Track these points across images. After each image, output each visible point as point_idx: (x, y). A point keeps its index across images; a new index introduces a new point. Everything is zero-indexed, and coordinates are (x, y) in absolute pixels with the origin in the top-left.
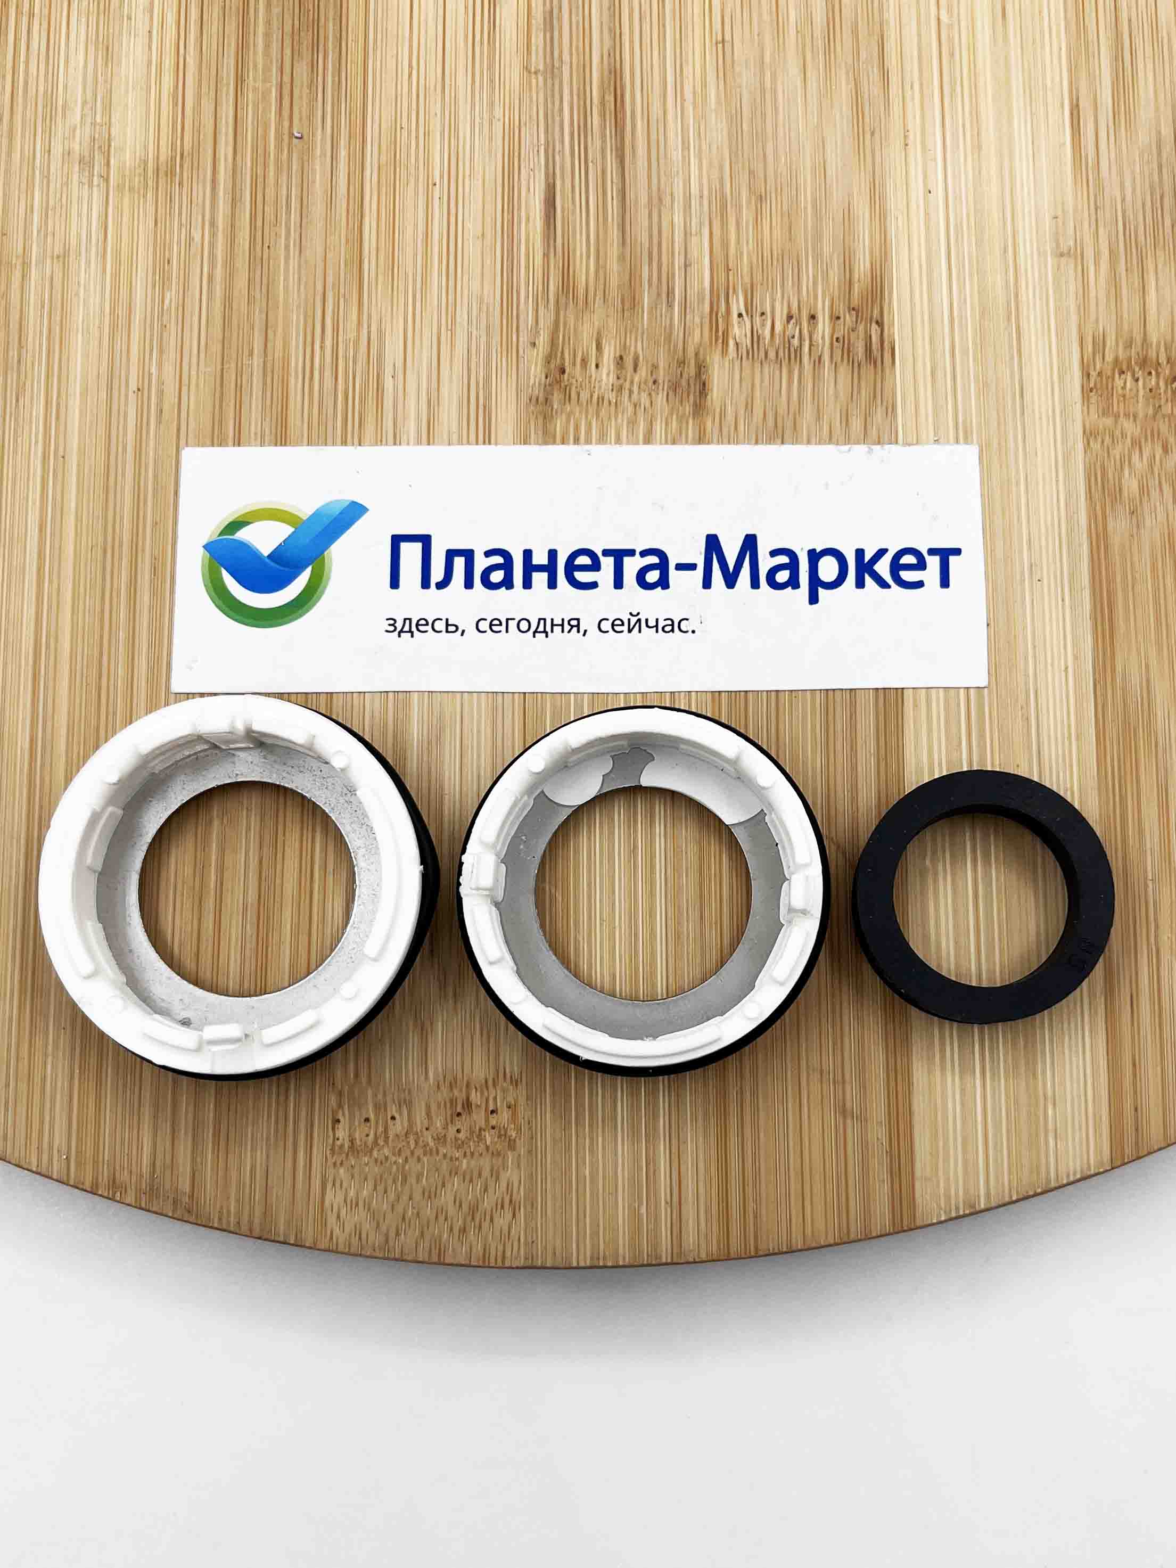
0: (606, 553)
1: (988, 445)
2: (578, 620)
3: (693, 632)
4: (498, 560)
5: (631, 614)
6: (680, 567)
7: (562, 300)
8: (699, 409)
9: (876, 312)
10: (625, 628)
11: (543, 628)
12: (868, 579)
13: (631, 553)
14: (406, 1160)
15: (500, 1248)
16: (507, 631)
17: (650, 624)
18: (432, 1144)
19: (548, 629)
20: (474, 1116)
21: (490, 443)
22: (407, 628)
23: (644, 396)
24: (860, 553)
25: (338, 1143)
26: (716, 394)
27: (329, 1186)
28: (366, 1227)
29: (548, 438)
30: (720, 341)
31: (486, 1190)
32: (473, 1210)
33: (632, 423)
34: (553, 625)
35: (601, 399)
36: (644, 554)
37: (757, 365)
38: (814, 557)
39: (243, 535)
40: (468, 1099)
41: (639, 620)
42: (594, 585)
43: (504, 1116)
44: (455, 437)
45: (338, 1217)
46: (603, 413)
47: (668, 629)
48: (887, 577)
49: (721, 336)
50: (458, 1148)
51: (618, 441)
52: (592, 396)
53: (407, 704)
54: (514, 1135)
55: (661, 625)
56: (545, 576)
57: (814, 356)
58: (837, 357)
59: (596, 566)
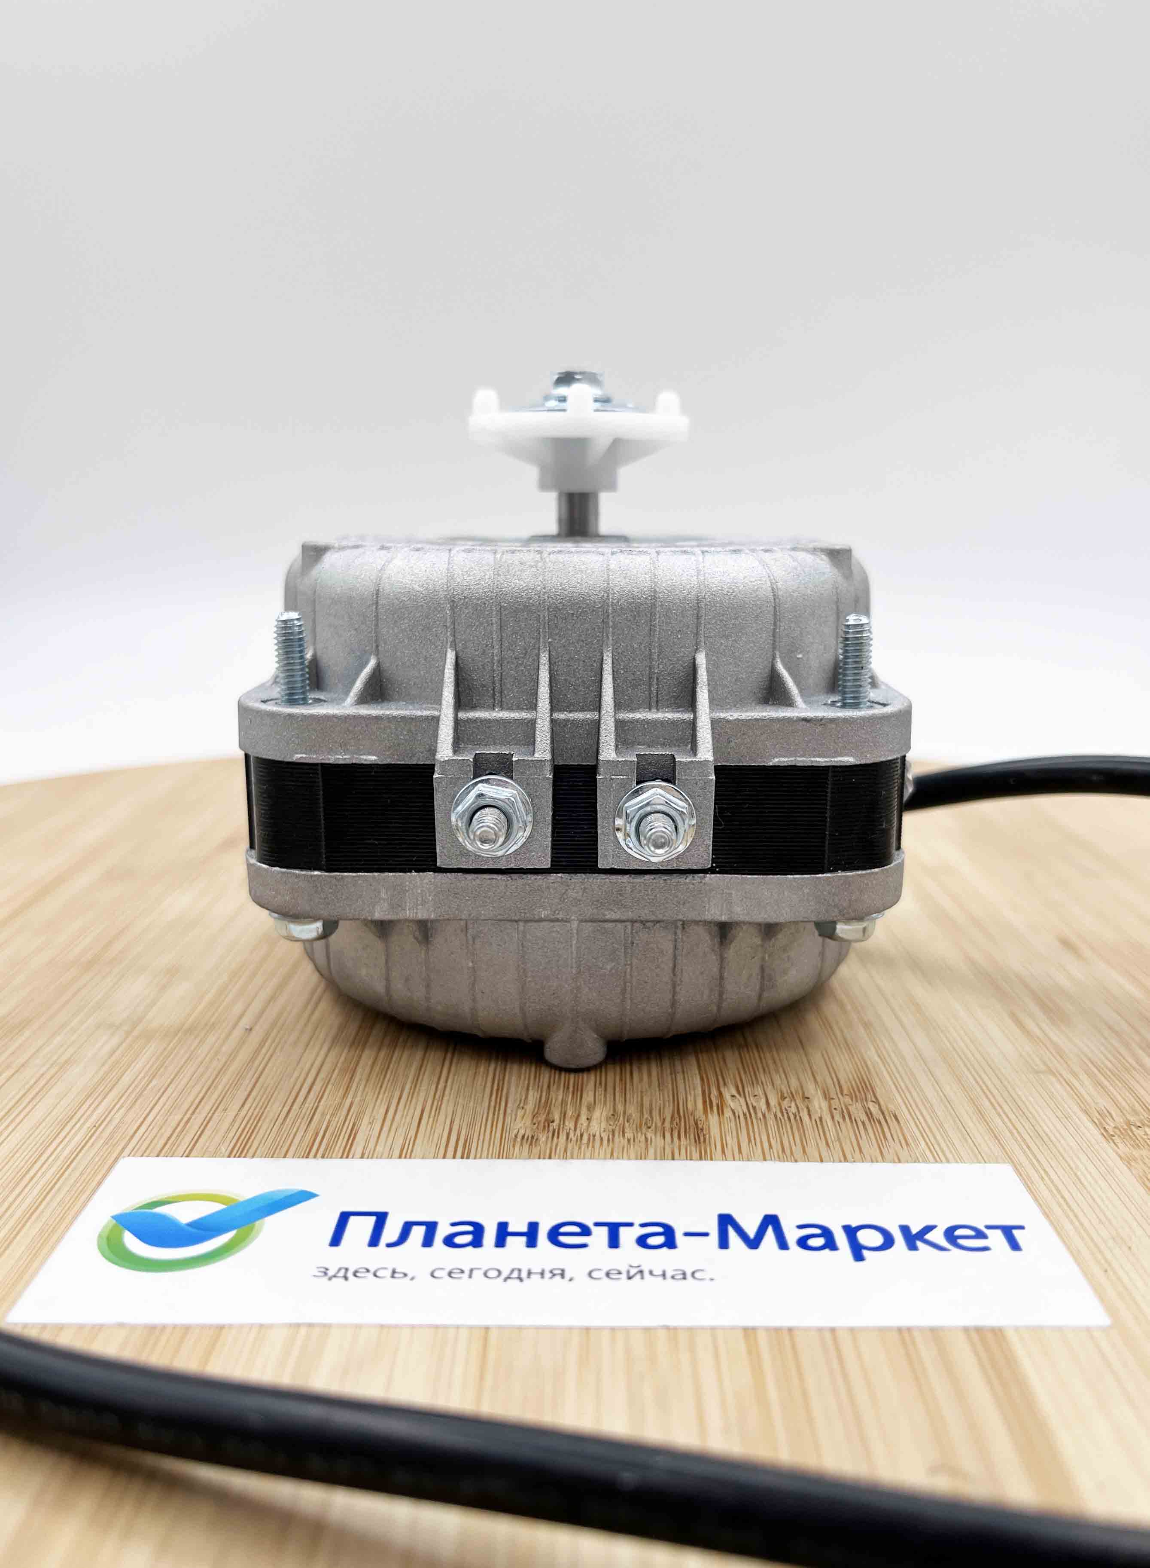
0: (597, 1224)
1: (1022, 1163)
2: (563, 1271)
3: (712, 1280)
4: (470, 1228)
5: (631, 1266)
6: (687, 1234)
7: (553, 1088)
8: (699, 1139)
9: (871, 1096)
10: (624, 1276)
11: (518, 1275)
12: (919, 1244)
13: (630, 1225)
16: (470, 1276)
17: (655, 1273)
19: (524, 1275)
21: (468, 1158)
22: (342, 1273)
23: (638, 1135)
24: (905, 1230)
26: (714, 1135)
30: (715, 1108)
33: (626, 1149)
34: (530, 1273)
35: (592, 1136)
36: (643, 1225)
37: (756, 1120)
38: (851, 1232)
39: (163, 1210)
41: (641, 1272)
42: (584, 1246)
46: (594, 1145)
47: (681, 1276)
48: (943, 1242)
49: (715, 1106)
51: (610, 1158)
52: (582, 1135)
53: (324, 1335)
55: (669, 1274)
56: (524, 1239)
57: (815, 1116)
58: (838, 1117)
59: (585, 1231)
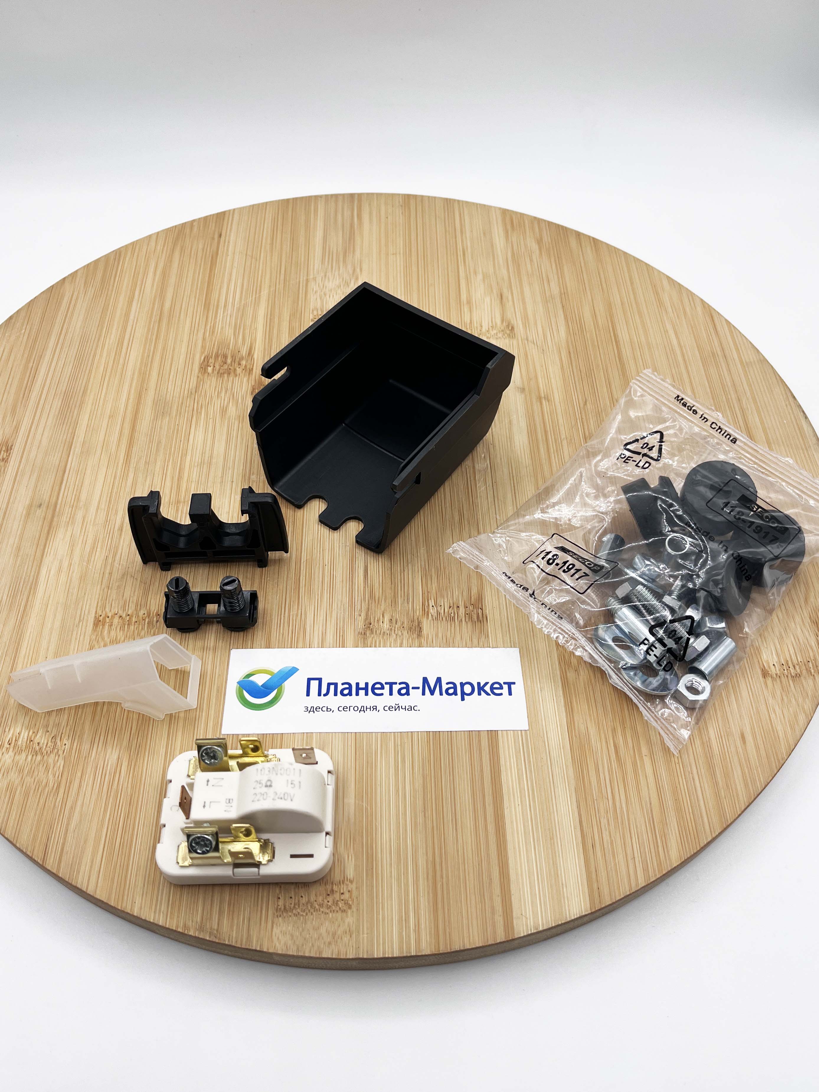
0: (386, 683)
1: (522, 648)
2: (376, 706)
3: (419, 710)
4: (347, 686)
5: (396, 704)
6: (413, 688)
7: (370, 602)
8: (420, 635)
9: (480, 606)
10: (394, 709)
11: (363, 709)
12: (482, 692)
13: (396, 683)
14: (307, 914)
15: (345, 950)
16: (349, 711)
17: (403, 707)
18: (317, 907)
19: (365, 710)
20: (335, 896)
21: (344, 647)
22: (312, 710)
23: (399, 632)
24: (479, 684)
25: (279, 907)
26: (425, 631)
27: (275, 926)
28: (290, 942)
29: (365, 646)
30: (426, 615)
31: (339, 926)
32: (334, 934)
33: (395, 640)
34: (366, 708)
35: (384, 633)
36: (400, 684)
37: (439, 622)
38: (462, 685)
39: (252, 678)
40: (332, 887)
41: (399, 707)
42: (382, 694)
43: (347, 896)
44: (331, 645)
45: (278, 938)
46: (385, 637)
47: (410, 709)
49: (426, 613)
50: (328, 909)
51: (390, 647)
52: (381, 632)
53: (312, 737)
54: (350, 903)
55: (407, 708)
56: (364, 691)
57: (459, 619)
58: (467, 620)
59: (383, 688)
